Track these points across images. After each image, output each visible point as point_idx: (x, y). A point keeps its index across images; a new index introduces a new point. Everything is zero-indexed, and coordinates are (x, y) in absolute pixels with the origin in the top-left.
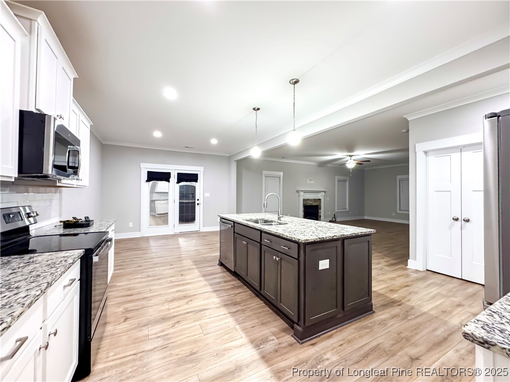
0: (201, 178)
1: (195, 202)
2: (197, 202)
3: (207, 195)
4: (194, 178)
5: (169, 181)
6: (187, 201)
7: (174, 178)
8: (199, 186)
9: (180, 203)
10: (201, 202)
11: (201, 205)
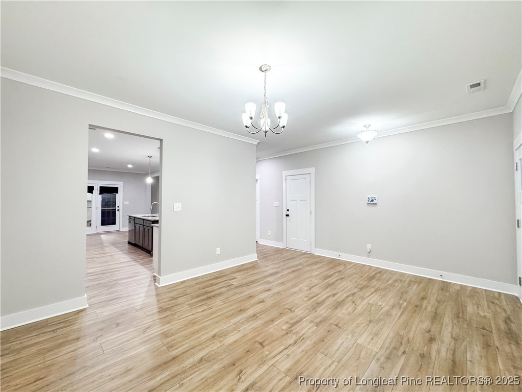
0: (120, 190)
1: (115, 209)
2: (117, 208)
3: (127, 203)
4: (114, 190)
5: (92, 193)
6: (108, 209)
7: (96, 191)
8: (119, 197)
9: (102, 210)
10: (121, 208)
11: (121, 211)
